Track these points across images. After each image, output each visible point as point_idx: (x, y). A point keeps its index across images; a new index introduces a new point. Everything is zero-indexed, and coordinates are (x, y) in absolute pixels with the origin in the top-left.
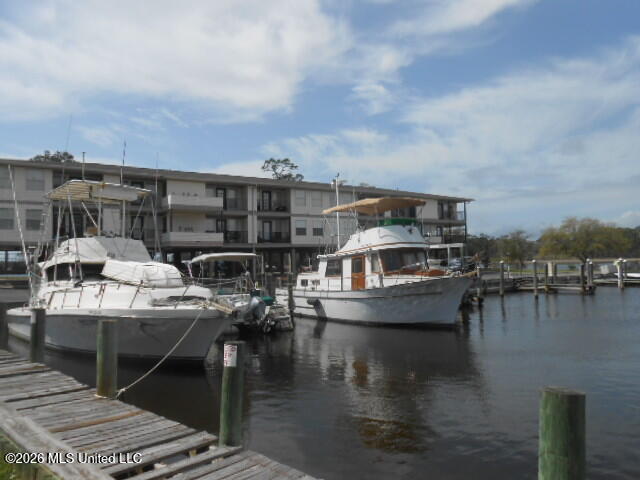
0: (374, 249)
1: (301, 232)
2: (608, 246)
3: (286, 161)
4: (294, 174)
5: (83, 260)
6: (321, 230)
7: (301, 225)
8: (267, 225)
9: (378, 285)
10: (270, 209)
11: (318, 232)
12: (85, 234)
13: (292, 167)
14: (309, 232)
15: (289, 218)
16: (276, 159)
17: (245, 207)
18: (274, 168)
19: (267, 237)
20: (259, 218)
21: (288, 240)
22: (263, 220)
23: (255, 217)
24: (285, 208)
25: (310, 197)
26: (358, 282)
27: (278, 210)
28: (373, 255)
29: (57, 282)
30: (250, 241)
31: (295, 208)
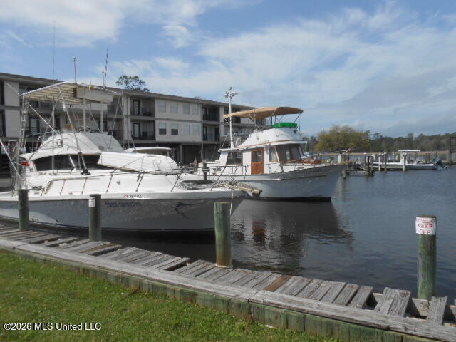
0: (272, 144)
1: (163, 132)
2: (358, 144)
3: (136, 78)
4: (142, 89)
5: (84, 152)
6: (177, 130)
7: (163, 127)
8: (136, 126)
9: (279, 171)
10: (139, 114)
11: (175, 132)
12: (64, 130)
13: (141, 82)
14: (169, 131)
15: (154, 121)
16: (128, 76)
17: (120, 112)
18: (127, 83)
19: (137, 135)
20: (132, 121)
21: (153, 137)
22: (134, 122)
23: (129, 120)
24: (151, 114)
25: (169, 105)
26: (257, 168)
27: (144, 115)
28: (271, 149)
29: (55, 171)
30: (126, 138)
31: (158, 114)
